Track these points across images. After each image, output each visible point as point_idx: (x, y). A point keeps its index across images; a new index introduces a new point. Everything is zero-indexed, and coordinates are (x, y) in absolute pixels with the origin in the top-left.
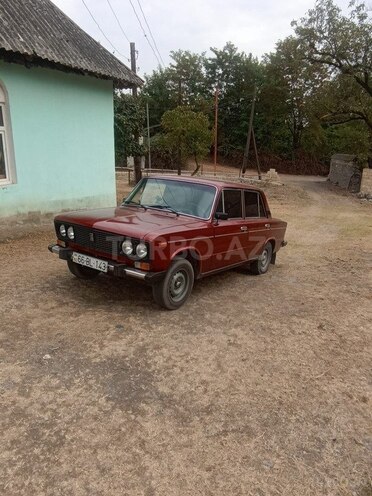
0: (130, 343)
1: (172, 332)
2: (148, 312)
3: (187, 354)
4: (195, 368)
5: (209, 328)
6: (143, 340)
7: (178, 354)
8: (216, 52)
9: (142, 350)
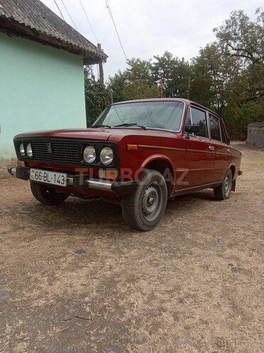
0: (92, 274)
1: (149, 257)
2: (116, 233)
3: (178, 288)
4: (198, 314)
5: (197, 250)
6: (111, 268)
7: (163, 288)
8: (158, 59)
9: (111, 283)
